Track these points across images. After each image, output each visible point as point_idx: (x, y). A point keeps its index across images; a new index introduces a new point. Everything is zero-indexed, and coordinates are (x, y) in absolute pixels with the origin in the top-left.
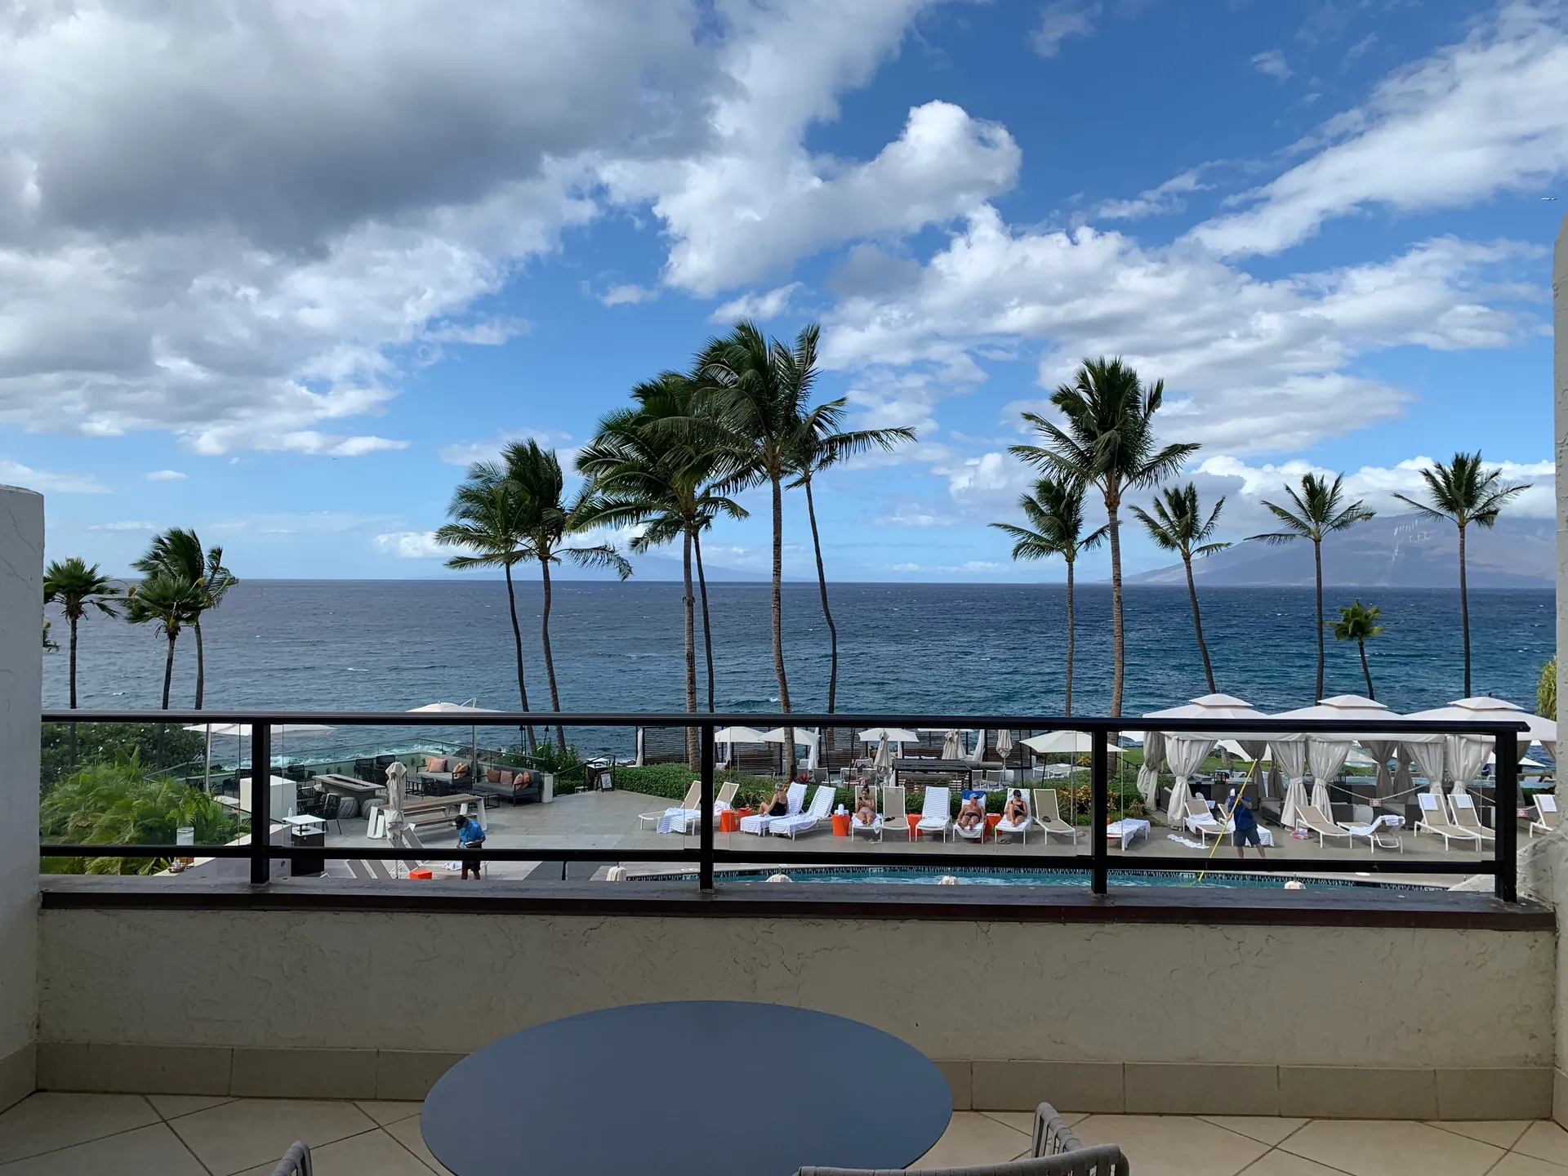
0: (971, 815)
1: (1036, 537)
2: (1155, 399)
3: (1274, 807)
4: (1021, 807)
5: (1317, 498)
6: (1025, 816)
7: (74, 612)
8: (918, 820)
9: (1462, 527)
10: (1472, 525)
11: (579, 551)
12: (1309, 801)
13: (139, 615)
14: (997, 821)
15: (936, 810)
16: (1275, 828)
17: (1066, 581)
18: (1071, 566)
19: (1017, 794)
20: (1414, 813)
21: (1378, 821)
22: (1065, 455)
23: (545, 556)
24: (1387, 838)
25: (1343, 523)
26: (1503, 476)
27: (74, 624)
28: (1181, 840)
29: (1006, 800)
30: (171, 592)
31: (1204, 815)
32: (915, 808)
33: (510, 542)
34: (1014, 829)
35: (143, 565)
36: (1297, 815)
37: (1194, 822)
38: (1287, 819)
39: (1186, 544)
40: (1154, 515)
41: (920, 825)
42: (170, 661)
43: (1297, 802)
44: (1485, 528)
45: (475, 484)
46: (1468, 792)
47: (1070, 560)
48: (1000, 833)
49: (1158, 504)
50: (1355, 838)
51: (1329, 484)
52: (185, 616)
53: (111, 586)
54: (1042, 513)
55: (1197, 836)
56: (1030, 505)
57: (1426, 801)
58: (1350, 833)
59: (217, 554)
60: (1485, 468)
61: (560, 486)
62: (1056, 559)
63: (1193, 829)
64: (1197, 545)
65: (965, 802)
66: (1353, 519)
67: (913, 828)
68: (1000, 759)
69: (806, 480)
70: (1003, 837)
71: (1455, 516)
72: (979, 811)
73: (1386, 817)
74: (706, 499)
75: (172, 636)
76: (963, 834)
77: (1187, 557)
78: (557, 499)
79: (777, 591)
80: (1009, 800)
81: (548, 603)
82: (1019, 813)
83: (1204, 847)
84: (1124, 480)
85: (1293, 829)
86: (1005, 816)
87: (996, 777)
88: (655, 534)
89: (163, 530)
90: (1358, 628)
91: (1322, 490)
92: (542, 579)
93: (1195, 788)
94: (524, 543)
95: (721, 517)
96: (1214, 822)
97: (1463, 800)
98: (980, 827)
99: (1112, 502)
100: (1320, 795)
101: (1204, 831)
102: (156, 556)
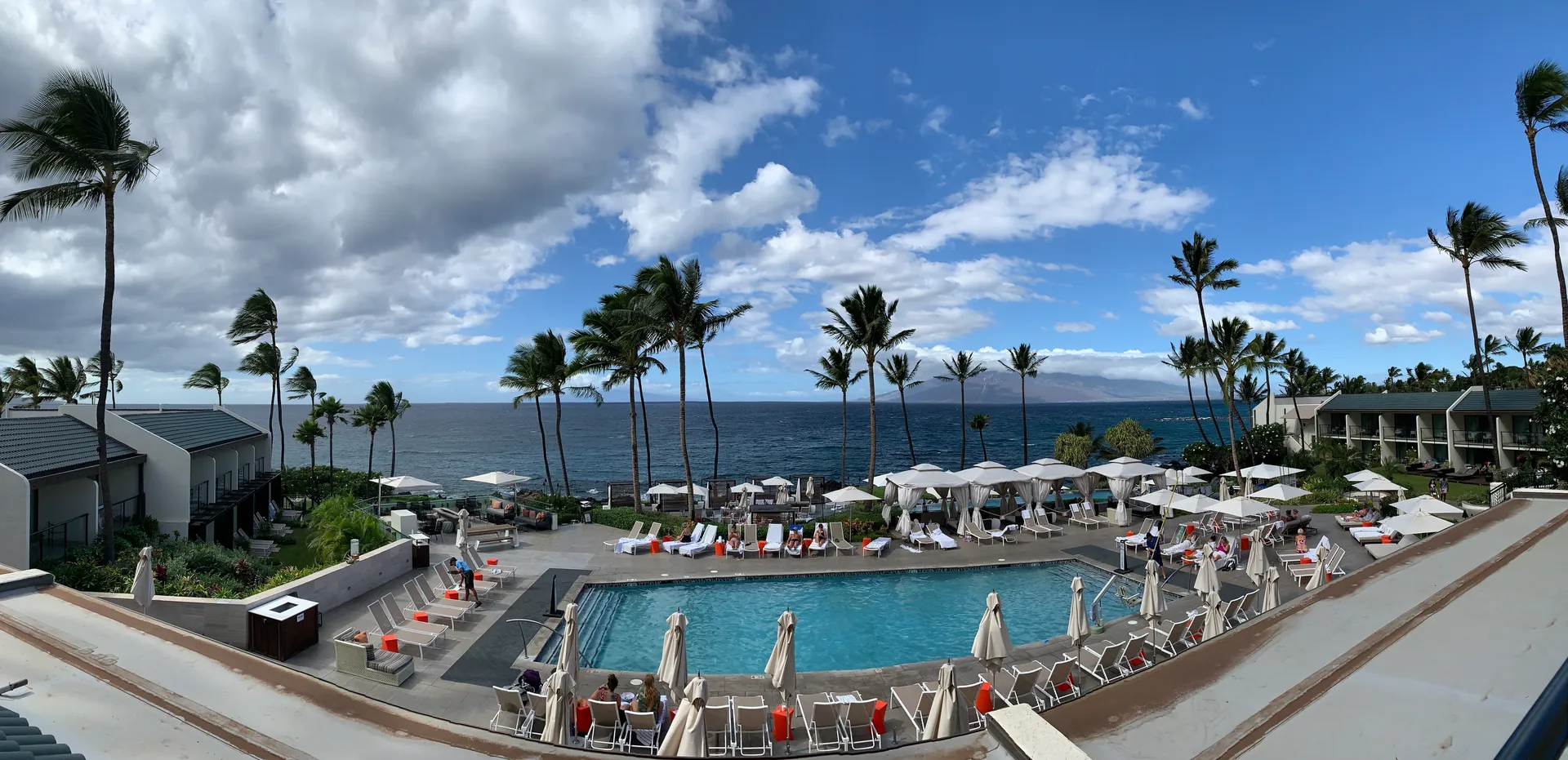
0: (795, 540)
1: (828, 379)
2: (893, 309)
3: (952, 523)
4: (823, 534)
5: (963, 362)
6: (825, 539)
7: (331, 421)
8: (763, 545)
9: (1023, 377)
10: (1027, 376)
11: (576, 388)
12: (971, 519)
13: (358, 423)
14: (810, 543)
15: (774, 538)
16: (956, 537)
17: (842, 400)
18: (845, 393)
19: (821, 526)
20: (1020, 521)
21: (1006, 529)
22: (846, 333)
23: (557, 391)
24: (1010, 537)
25: (974, 374)
26: (1038, 355)
27: (331, 426)
28: (907, 548)
29: (814, 529)
30: (372, 413)
31: (919, 532)
32: (762, 536)
33: (536, 384)
34: (819, 548)
35: (368, 398)
36: (965, 529)
37: (914, 537)
38: (960, 531)
39: (901, 383)
40: (886, 366)
41: (767, 547)
42: (372, 445)
43: (966, 521)
44: (1032, 378)
45: (519, 355)
46: (1043, 507)
47: (844, 391)
48: (811, 550)
49: (889, 363)
50: (995, 538)
51: (968, 355)
52: (379, 423)
53: (347, 409)
54: (830, 367)
55: (916, 545)
56: (824, 362)
57: (1026, 514)
58: (992, 536)
59: (400, 395)
60: (1031, 352)
61: (564, 354)
62: (838, 390)
63: (913, 541)
64: (907, 383)
65: (791, 532)
66: (978, 372)
67: (761, 550)
68: (809, 500)
69: (701, 346)
70: (813, 553)
71: (1020, 371)
72: (799, 536)
73: (1010, 526)
74: (645, 359)
75: (373, 433)
76: (790, 552)
77: (901, 390)
78: (563, 360)
79: (683, 409)
80: (816, 530)
81: (559, 416)
82: (822, 538)
83: (920, 552)
84: (877, 348)
85: (964, 536)
86: (814, 540)
87: (806, 511)
88: (614, 379)
89: (376, 382)
90: (980, 424)
91: (966, 358)
92: (555, 401)
93: (913, 516)
94: (545, 385)
95: (654, 370)
96: (925, 536)
97: (1041, 511)
98: (800, 548)
99: (871, 359)
100: (976, 514)
101: (920, 542)
102: (373, 394)
